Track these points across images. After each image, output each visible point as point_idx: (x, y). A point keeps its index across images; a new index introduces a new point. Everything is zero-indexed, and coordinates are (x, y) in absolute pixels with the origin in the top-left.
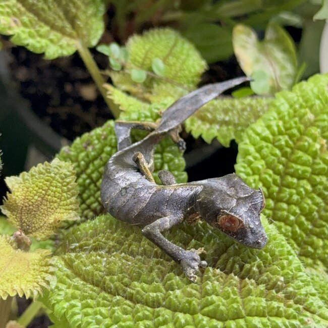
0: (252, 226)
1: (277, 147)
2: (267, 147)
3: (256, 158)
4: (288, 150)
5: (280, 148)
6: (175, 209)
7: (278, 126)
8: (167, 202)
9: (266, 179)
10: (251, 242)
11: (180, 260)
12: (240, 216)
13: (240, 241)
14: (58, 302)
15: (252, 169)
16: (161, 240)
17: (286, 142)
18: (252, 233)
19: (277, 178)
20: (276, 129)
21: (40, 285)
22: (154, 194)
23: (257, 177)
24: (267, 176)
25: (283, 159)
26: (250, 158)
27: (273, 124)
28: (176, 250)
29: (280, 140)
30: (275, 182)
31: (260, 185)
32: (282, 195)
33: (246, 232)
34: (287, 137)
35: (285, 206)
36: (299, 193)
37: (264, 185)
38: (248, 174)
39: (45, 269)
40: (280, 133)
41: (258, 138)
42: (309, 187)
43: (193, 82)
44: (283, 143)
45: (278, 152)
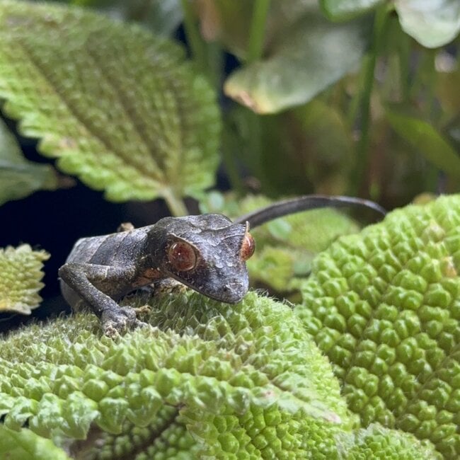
0: (219, 266)
2: (354, 261)
3: (333, 275)
4: (389, 268)
5: (377, 266)
10: (215, 288)
11: (102, 311)
12: (196, 244)
13: (200, 288)
15: (325, 289)
18: (219, 276)
19: (364, 303)
22: (104, 242)
23: (329, 300)
24: (346, 300)
25: (379, 279)
26: (325, 274)
27: (374, 236)
28: (99, 297)
30: (359, 310)
31: (333, 310)
34: (389, 251)
35: (371, 344)
36: (397, 328)
37: (340, 312)
38: (316, 295)
41: (344, 251)
42: (415, 320)
45: (370, 268)
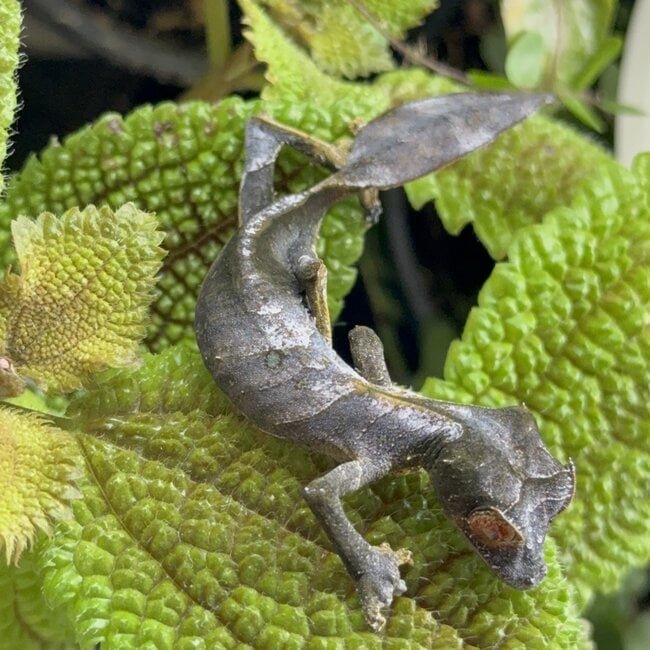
0: (530, 546)
1: (568, 293)
2: (552, 290)
3: (521, 308)
4: (588, 306)
5: (575, 297)
6: (379, 448)
7: (587, 248)
8: (369, 426)
9: (526, 359)
11: (362, 575)
13: (494, 567)
14: (60, 565)
15: (507, 328)
16: (337, 523)
17: (592, 289)
18: (525, 559)
19: (547, 359)
20: (580, 251)
21: (35, 525)
22: (345, 398)
23: (509, 348)
24: (530, 353)
25: (572, 323)
26: (512, 304)
27: (580, 238)
28: (361, 551)
29: (580, 281)
30: (539, 368)
31: (511, 367)
32: (542, 398)
33: (515, 555)
34: (595, 280)
36: (574, 405)
37: (517, 369)
38: (493, 336)
39: (56, 487)
40: (585, 264)
41: (540, 262)
42: (597, 397)
43: (403, 21)
44: (585, 290)
45: (568, 306)
